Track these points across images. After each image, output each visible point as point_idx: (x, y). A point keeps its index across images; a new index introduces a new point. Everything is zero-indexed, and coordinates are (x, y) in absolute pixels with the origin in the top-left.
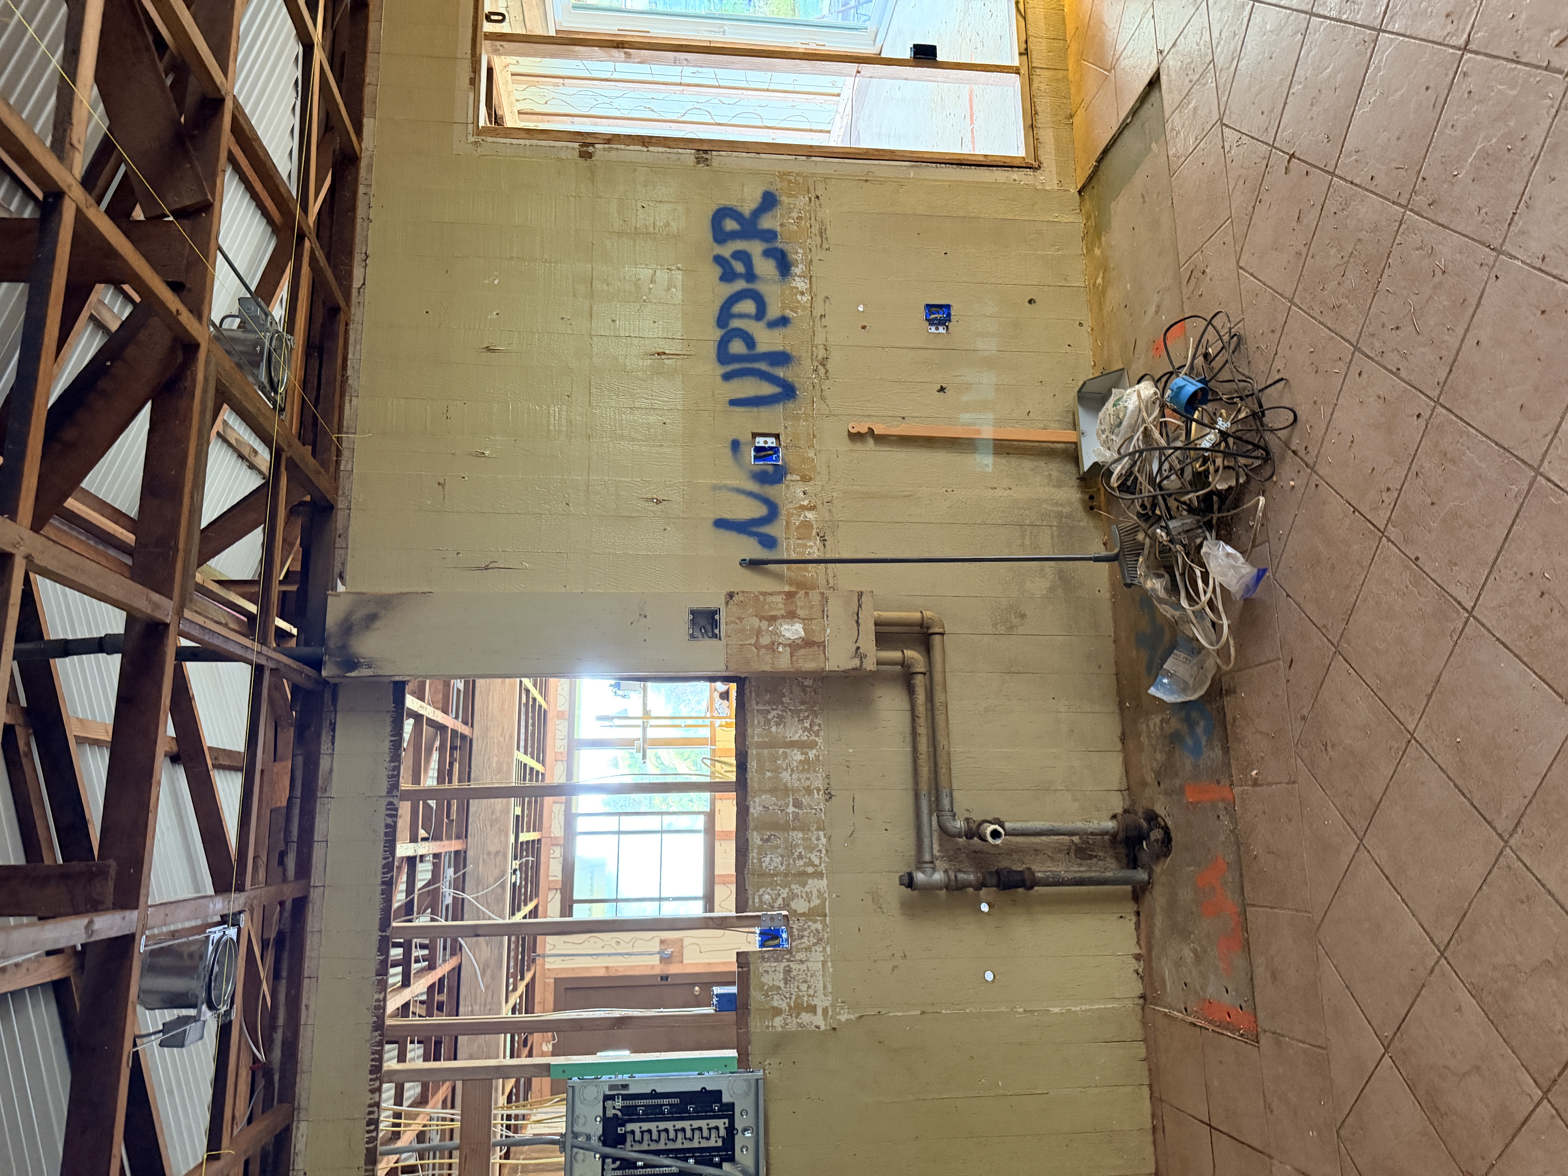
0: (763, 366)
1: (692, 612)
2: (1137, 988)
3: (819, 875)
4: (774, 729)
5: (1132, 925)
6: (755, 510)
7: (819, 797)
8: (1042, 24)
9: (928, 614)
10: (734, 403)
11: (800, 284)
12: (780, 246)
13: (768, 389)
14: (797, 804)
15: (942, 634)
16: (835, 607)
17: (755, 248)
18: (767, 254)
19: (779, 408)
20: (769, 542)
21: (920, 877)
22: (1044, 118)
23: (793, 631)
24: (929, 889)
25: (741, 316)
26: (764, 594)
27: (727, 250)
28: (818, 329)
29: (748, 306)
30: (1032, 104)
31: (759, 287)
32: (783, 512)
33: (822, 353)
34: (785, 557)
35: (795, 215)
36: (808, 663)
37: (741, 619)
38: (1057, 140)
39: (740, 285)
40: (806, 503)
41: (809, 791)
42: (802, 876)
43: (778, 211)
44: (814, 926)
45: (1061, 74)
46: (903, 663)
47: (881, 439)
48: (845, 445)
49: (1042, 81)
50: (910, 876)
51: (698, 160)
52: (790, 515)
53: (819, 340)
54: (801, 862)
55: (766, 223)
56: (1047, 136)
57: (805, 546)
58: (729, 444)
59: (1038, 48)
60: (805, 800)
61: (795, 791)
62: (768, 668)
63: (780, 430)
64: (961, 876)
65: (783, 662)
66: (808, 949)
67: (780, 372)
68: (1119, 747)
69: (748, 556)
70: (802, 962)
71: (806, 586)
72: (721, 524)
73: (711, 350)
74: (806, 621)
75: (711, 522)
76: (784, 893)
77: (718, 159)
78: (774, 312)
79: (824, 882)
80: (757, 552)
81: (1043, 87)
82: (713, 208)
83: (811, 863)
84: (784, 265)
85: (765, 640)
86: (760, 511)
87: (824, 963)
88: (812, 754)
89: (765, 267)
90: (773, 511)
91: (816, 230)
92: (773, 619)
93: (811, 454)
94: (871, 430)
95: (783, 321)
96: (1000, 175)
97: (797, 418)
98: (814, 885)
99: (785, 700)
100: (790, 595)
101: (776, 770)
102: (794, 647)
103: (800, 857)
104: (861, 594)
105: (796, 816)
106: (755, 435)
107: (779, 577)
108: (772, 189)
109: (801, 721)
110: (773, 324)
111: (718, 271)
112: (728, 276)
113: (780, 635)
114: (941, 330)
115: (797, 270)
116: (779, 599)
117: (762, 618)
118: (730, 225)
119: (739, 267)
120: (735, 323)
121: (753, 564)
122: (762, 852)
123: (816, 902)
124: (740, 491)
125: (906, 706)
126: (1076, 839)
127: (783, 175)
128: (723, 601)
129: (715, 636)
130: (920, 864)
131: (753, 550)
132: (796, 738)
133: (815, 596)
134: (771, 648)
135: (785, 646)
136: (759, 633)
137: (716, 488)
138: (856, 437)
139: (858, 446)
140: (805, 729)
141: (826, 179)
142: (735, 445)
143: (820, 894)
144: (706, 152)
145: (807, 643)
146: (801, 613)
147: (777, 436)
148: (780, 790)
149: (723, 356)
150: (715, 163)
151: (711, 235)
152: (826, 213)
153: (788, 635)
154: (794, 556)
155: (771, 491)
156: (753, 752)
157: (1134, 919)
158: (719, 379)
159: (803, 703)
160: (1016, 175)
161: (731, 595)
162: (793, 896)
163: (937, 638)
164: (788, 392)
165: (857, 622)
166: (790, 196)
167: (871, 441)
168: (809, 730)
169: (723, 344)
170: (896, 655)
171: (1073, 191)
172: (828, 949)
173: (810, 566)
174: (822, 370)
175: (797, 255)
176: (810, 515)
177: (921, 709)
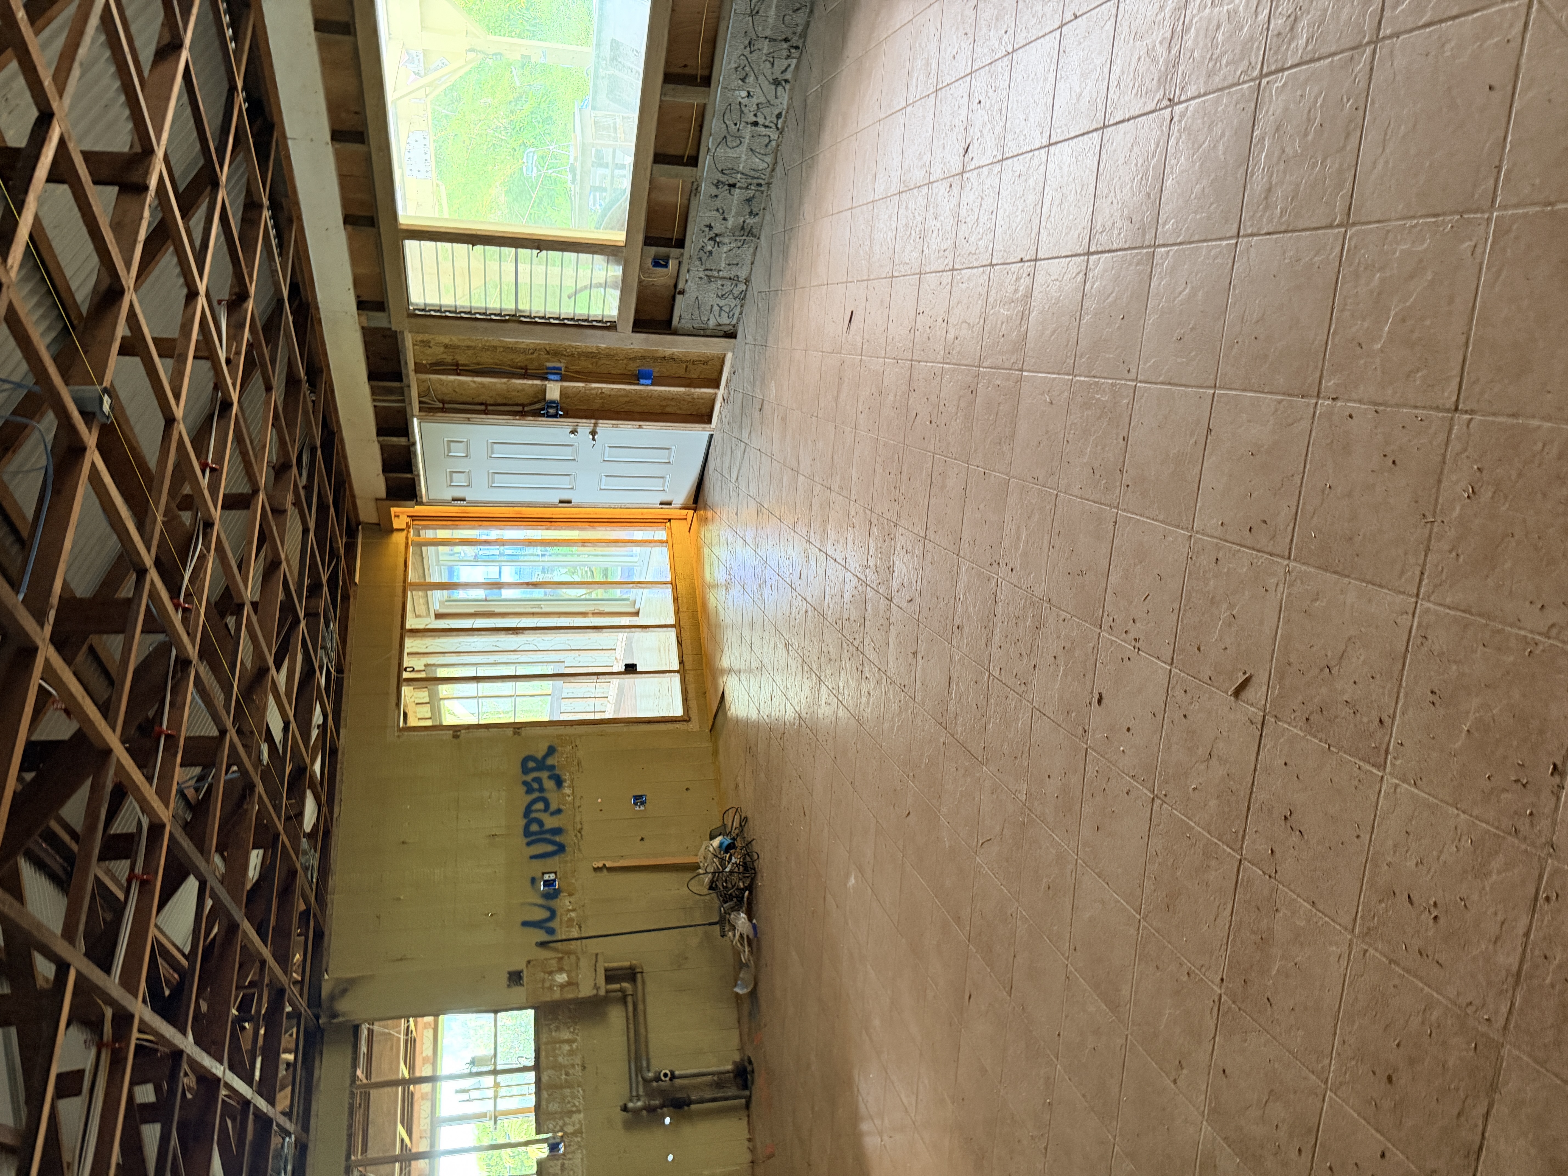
0: (548, 836)
1: (509, 973)
2: (748, 1157)
3: (579, 1111)
4: (554, 1034)
5: (746, 1123)
6: (543, 914)
7: (578, 1068)
8: (689, 648)
9: (634, 962)
10: (533, 857)
11: (567, 791)
12: (557, 772)
13: (550, 848)
14: (567, 1074)
15: (642, 973)
16: (584, 963)
17: (544, 775)
18: (550, 777)
19: (556, 858)
20: (551, 931)
21: (630, 1105)
22: (691, 694)
23: (562, 978)
24: (636, 1112)
25: (536, 811)
26: (546, 959)
27: (529, 778)
28: (577, 814)
29: (540, 806)
30: (686, 689)
31: (546, 795)
32: (558, 914)
33: (579, 826)
34: (560, 938)
35: (565, 756)
36: (569, 995)
37: (534, 974)
38: (698, 705)
39: (536, 795)
40: (570, 908)
41: (573, 1066)
42: (570, 1113)
43: (556, 755)
44: (576, 1139)
45: (699, 672)
46: (621, 990)
47: (610, 869)
48: (593, 874)
49: (690, 677)
50: (625, 1105)
51: (514, 733)
52: (561, 915)
53: (578, 819)
54: (569, 1105)
55: (550, 761)
56: (693, 704)
57: (570, 931)
58: (529, 880)
59: (688, 660)
60: (571, 1071)
61: (565, 1066)
62: (548, 999)
63: (557, 869)
64: (653, 1102)
65: (557, 995)
66: (574, 1152)
67: (557, 839)
68: (737, 1025)
69: (539, 940)
70: (570, 1159)
71: (569, 953)
72: (525, 924)
73: (521, 830)
74: (569, 973)
75: (519, 923)
76: (561, 1123)
77: (524, 732)
78: (553, 807)
79: (582, 1115)
80: (545, 937)
81: (691, 679)
82: (523, 756)
83: (575, 1105)
84: (559, 782)
85: (547, 985)
86: (546, 914)
87: (582, 1159)
88: (574, 1046)
89: (549, 784)
90: (553, 913)
91: (575, 763)
92: (551, 973)
93: (573, 881)
94: (604, 865)
95: (559, 811)
96: (670, 726)
97: (566, 862)
98: (577, 1117)
99: (560, 1017)
100: (560, 959)
101: (555, 1057)
102: (562, 986)
103: (569, 1102)
104: (597, 955)
105: (566, 1080)
106: (543, 874)
107: (556, 950)
108: (553, 744)
109: (568, 1028)
110: (552, 814)
111: (525, 788)
112: (530, 790)
113: (555, 981)
114: (642, 808)
115: (566, 784)
116: (554, 962)
117: (545, 972)
118: (531, 764)
119: (536, 786)
120: (534, 815)
121: (543, 944)
122: (548, 1102)
123: (577, 1126)
124: (535, 905)
125: (624, 1014)
126: (715, 1078)
127: (559, 736)
128: (524, 965)
129: (522, 985)
130: (631, 1100)
131: (542, 936)
132: (566, 1037)
133: (573, 958)
134: (551, 988)
135: (557, 986)
136: (543, 981)
137: (523, 904)
138: (596, 869)
139: (599, 874)
140: (570, 1032)
141: (580, 736)
142: (533, 880)
143: (580, 1122)
144: (518, 729)
145: (569, 984)
146: (566, 968)
147: (555, 873)
148: (557, 1067)
149: (527, 833)
150: (523, 734)
151: (521, 770)
152: (580, 754)
153: (559, 980)
154: (564, 937)
155: (552, 903)
156: (543, 1047)
157: (746, 1119)
158: (524, 845)
159: (569, 1017)
160: (678, 725)
161: (529, 962)
162: (565, 1124)
163: (639, 976)
164: (561, 848)
165: (596, 970)
166: (562, 746)
167: (605, 871)
168: (573, 1033)
169: (527, 827)
170: (616, 986)
171: (707, 730)
172: (584, 1151)
173: (572, 942)
174: (579, 835)
175: (566, 776)
176: (573, 914)
177: (631, 1014)
